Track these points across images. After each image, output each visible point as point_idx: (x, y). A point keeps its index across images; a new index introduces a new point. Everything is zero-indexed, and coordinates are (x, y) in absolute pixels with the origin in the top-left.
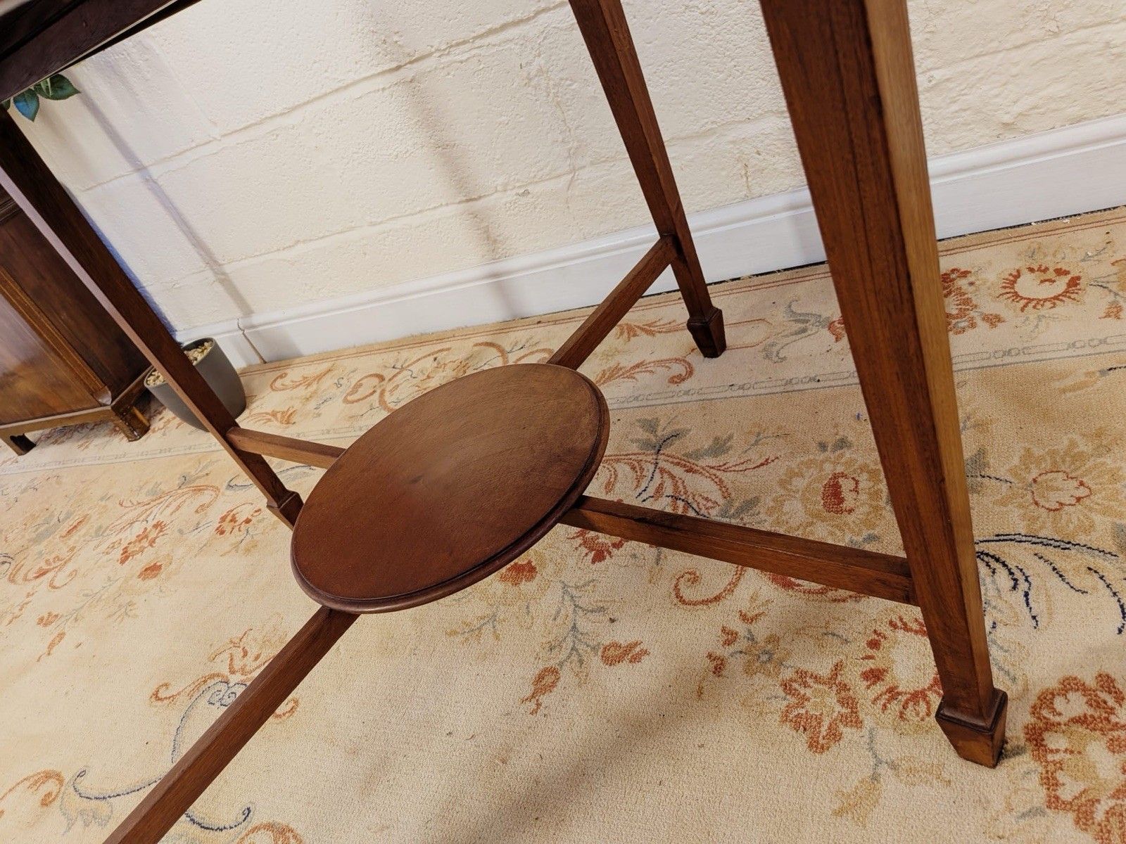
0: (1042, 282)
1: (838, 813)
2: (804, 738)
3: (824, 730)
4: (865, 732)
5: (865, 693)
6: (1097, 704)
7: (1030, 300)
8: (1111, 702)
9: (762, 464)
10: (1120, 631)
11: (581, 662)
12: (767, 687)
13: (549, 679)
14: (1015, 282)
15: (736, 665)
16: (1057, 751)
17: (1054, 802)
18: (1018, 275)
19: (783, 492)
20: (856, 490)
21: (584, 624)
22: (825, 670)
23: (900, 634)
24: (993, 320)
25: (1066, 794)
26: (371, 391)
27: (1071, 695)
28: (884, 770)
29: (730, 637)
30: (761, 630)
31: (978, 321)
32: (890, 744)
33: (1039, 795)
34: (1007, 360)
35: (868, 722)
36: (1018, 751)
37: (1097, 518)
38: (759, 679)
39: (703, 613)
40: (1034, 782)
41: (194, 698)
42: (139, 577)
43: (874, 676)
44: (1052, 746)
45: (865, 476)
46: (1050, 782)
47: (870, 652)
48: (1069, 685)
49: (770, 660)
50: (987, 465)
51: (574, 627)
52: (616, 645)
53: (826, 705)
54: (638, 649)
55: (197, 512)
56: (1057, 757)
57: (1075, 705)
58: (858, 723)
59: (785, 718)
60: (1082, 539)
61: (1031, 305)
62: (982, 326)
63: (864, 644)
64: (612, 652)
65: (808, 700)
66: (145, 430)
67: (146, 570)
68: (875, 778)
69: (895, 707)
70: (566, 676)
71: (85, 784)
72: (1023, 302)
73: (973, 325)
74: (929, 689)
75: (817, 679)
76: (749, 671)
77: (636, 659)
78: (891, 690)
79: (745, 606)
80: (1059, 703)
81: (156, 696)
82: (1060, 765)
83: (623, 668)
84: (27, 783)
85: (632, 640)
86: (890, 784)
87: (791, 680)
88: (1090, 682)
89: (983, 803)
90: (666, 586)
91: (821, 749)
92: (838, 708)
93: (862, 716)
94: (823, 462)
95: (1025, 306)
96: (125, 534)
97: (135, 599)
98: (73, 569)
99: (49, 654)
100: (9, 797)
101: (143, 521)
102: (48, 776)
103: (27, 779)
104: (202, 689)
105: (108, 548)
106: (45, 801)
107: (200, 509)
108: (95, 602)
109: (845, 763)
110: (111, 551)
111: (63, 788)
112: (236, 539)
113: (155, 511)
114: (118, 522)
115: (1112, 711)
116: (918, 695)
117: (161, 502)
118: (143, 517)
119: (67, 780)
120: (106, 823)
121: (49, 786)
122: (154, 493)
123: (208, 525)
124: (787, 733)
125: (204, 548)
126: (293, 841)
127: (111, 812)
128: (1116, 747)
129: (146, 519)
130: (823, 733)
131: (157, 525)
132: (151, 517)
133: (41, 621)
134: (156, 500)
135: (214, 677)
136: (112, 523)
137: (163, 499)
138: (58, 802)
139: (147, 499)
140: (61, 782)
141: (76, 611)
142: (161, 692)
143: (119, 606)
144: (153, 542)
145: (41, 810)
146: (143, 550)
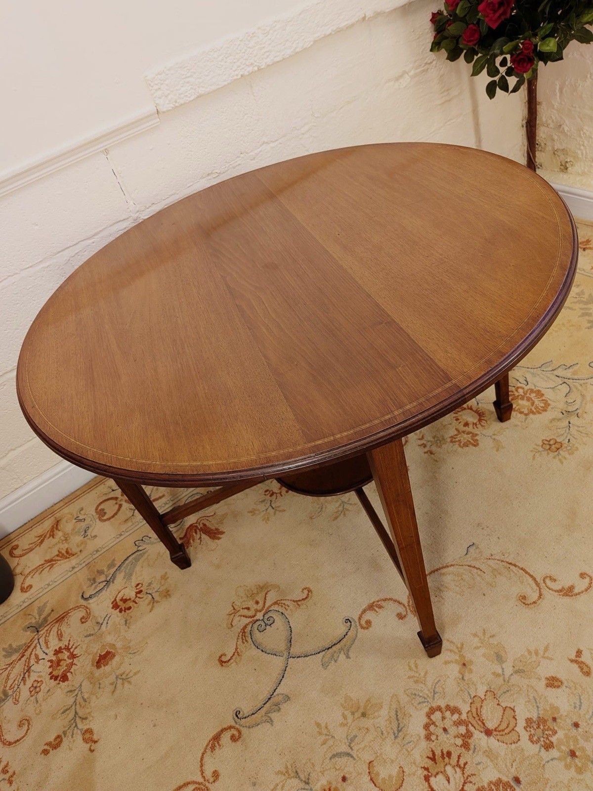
1: (497, 450)
2: (471, 446)
4: (480, 435)
5: (470, 429)
12: (448, 446)
15: (434, 448)
17: (526, 415)
22: (455, 432)
23: (460, 413)
25: (526, 411)
26: (117, 506)
28: (494, 437)
29: (424, 446)
30: (429, 438)
32: (488, 432)
33: (523, 416)
35: (478, 433)
38: (444, 446)
39: (408, 447)
40: (519, 415)
41: (249, 640)
42: (98, 668)
43: (466, 425)
44: (514, 407)
46: (521, 413)
47: (459, 421)
49: (440, 441)
53: (465, 438)
55: (82, 623)
56: (517, 408)
58: (477, 435)
59: (461, 447)
63: (455, 421)
65: (461, 440)
67: (98, 662)
69: (479, 426)
71: (246, 711)
74: (480, 417)
75: (456, 435)
76: (440, 447)
78: (473, 424)
81: (222, 662)
82: (519, 409)
84: (209, 751)
86: (499, 438)
87: (451, 440)
89: (517, 425)
91: (478, 444)
92: (469, 436)
93: (476, 433)
96: (34, 676)
97: (119, 672)
98: (16, 724)
99: (95, 742)
100: (205, 767)
101: (37, 662)
102: (217, 738)
103: (203, 754)
104: (248, 634)
105: (31, 692)
106: (234, 739)
107: (83, 620)
108: (83, 703)
109: (485, 443)
110: (38, 689)
111: (237, 726)
112: (147, 602)
113: (38, 651)
114: (10, 682)
115: (514, 395)
116: (480, 420)
117: (35, 647)
118: (32, 662)
119: (233, 724)
120: (287, 698)
121: (226, 738)
122: (16, 651)
123: (107, 617)
124: (466, 449)
125: (128, 622)
126: (380, 603)
127: (283, 694)
128: (522, 399)
129: (38, 660)
130: (473, 442)
131: (57, 652)
132: (42, 655)
133: (45, 752)
134: (26, 650)
135: (245, 627)
136: (5, 687)
137: (34, 645)
138: (244, 731)
139: (15, 657)
140: (230, 727)
141: (74, 719)
142: (224, 659)
143: (112, 684)
144: (73, 656)
145: (239, 743)
146: (72, 664)
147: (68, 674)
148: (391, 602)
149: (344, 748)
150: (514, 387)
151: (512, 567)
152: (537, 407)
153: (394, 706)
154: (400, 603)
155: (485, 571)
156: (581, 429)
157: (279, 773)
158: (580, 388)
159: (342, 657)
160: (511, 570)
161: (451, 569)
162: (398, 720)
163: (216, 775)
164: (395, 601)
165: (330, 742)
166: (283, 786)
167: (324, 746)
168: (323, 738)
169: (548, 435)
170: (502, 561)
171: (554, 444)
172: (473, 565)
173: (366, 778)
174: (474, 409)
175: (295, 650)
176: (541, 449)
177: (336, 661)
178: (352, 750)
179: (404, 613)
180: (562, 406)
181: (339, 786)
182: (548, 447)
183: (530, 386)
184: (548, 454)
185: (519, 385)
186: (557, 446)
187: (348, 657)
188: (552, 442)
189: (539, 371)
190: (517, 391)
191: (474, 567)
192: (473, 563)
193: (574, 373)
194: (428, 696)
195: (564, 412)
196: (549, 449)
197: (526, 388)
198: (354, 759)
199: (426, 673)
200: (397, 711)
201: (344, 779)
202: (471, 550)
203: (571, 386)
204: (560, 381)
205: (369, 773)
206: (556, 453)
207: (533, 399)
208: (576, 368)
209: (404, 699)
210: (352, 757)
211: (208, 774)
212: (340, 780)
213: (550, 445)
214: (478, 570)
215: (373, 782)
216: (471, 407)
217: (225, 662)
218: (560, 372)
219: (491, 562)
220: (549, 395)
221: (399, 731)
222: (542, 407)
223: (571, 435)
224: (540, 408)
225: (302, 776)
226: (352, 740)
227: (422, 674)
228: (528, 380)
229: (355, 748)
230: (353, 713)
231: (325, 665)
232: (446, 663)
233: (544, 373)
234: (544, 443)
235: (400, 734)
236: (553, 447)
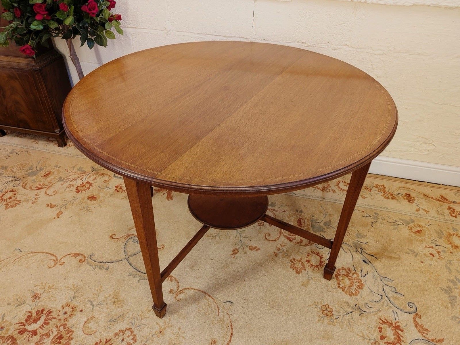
0: (345, 185)
1: (302, 285)
2: (295, 271)
3: (299, 270)
5: (306, 264)
6: (347, 272)
7: (342, 189)
8: (349, 272)
9: (283, 212)
10: (352, 261)
11: (244, 249)
12: (287, 260)
13: (236, 251)
14: (339, 183)
15: (280, 255)
16: (340, 279)
17: (339, 287)
18: (340, 182)
19: (288, 219)
20: (304, 223)
21: (243, 240)
22: (299, 259)
23: (313, 254)
24: (334, 191)
25: (341, 286)
27: (343, 270)
28: (310, 279)
29: (279, 249)
30: (285, 249)
31: (331, 190)
32: (311, 274)
33: (337, 286)
34: (336, 202)
35: (307, 270)
36: (334, 278)
37: (350, 239)
38: (285, 258)
39: (272, 243)
40: (336, 284)
41: (127, 240)
42: (88, 199)
43: (308, 261)
44: (340, 278)
45: (306, 220)
46: (339, 284)
47: (307, 257)
48: (343, 268)
49: (287, 255)
50: (331, 224)
51: (241, 240)
52: (252, 247)
53: (300, 266)
54: (257, 248)
55: (104, 182)
56: (340, 280)
57: (343, 272)
58: (305, 270)
59: (291, 266)
60: (347, 243)
61: (342, 190)
62: (332, 192)
63: (306, 255)
64: (251, 248)
65: (295, 264)
66: (65, 145)
67: (90, 197)
68: (308, 280)
69: (312, 268)
70: (240, 251)
71: (94, 258)
72: (340, 189)
73: (330, 191)
74: (319, 265)
75: (297, 260)
76: (283, 257)
77: (257, 250)
78: (311, 264)
79: (281, 243)
80: (341, 271)
81: (111, 237)
82: (340, 281)
83: (254, 252)
84: (70, 256)
85: (256, 246)
86: (311, 281)
87: (292, 260)
88: (346, 268)
89: (327, 286)
90: (262, 235)
91: (299, 274)
92: (301, 266)
93: (306, 269)
94: (297, 215)
95: (341, 190)
96: (74, 183)
97: (89, 206)
98: (54, 190)
99: (58, 217)
100: (64, 258)
101: (80, 180)
102: (78, 255)
103: (69, 254)
104: (129, 238)
105: (68, 186)
106: (80, 261)
107: (105, 181)
108: (71, 204)
109: (303, 277)
110: (70, 187)
111: (86, 259)
112: (124, 195)
113: (85, 177)
114: (69, 177)
115: (349, 274)
116: (317, 266)
117: (86, 175)
118: (80, 178)
119: (87, 256)
120: (107, 269)
121: (80, 257)
122: (81, 171)
123: (111, 187)
124: (291, 269)
125: (112, 195)
126: (173, 279)
127: (108, 266)
128: (349, 279)
129: (81, 179)
130: (298, 271)
131: (88, 183)
132: (84, 179)
133: (48, 205)
134: (83, 173)
135: (132, 235)
136: (66, 177)
137: (86, 174)
138: (86, 262)
139: (79, 172)
140: (85, 257)
141: (64, 205)
142: (113, 236)
143: (83, 207)
144: (88, 188)
145: (79, 263)
146: (85, 190)
147: (81, 192)
148: (176, 283)
149: (95, 303)
150: (355, 271)
151: (230, 328)
152: (349, 290)
153: (124, 313)
154: (178, 287)
155: (219, 316)
156: (351, 320)
157: (73, 285)
158: (385, 306)
159: (138, 279)
160: (228, 328)
161: (211, 300)
162: (118, 318)
163: (63, 263)
164: (178, 284)
165: (95, 297)
166: (69, 290)
167: (93, 295)
168: (96, 292)
169: (333, 305)
170: (231, 321)
171: (329, 311)
172: (219, 308)
173: (86, 319)
174: (322, 260)
175: (131, 259)
176: (320, 306)
177: (134, 277)
178: (96, 307)
179: (174, 292)
180: (361, 302)
181: (78, 310)
182: (324, 309)
183: (363, 279)
184: (319, 312)
185: (359, 273)
186: (329, 313)
187: (139, 281)
188: (329, 310)
189: (378, 278)
190: (353, 274)
191: (219, 310)
192: (220, 308)
193: (394, 298)
194: (136, 324)
195: (357, 306)
196: (323, 311)
197: (360, 277)
198: (92, 310)
199: (148, 317)
200: (122, 315)
201: (82, 311)
202: (228, 304)
203: (382, 300)
204: (381, 292)
205: (89, 319)
206: (323, 315)
207: (354, 285)
208: (399, 296)
209: (130, 315)
210: (93, 309)
211: (62, 261)
212: (81, 309)
213: (326, 309)
214: (218, 313)
215: (85, 323)
216: (323, 257)
217: (112, 238)
218: (387, 289)
219: (226, 317)
220: (365, 292)
221: (113, 321)
222: (351, 292)
223: (343, 317)
224: (350, 291)
225: (76, 294)
226: (100, 304)
227: (146, 316)
228: (367, 276)
229: (97, 307)
230: (113, 298)
231: (130, 275)
232: (157, 323)
233: (380, 281)
234: (325, 306)
235: (112, 322)
236: (326, 312)
